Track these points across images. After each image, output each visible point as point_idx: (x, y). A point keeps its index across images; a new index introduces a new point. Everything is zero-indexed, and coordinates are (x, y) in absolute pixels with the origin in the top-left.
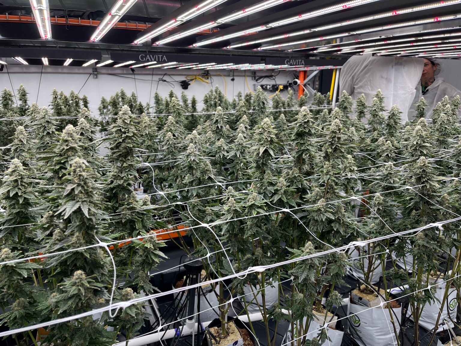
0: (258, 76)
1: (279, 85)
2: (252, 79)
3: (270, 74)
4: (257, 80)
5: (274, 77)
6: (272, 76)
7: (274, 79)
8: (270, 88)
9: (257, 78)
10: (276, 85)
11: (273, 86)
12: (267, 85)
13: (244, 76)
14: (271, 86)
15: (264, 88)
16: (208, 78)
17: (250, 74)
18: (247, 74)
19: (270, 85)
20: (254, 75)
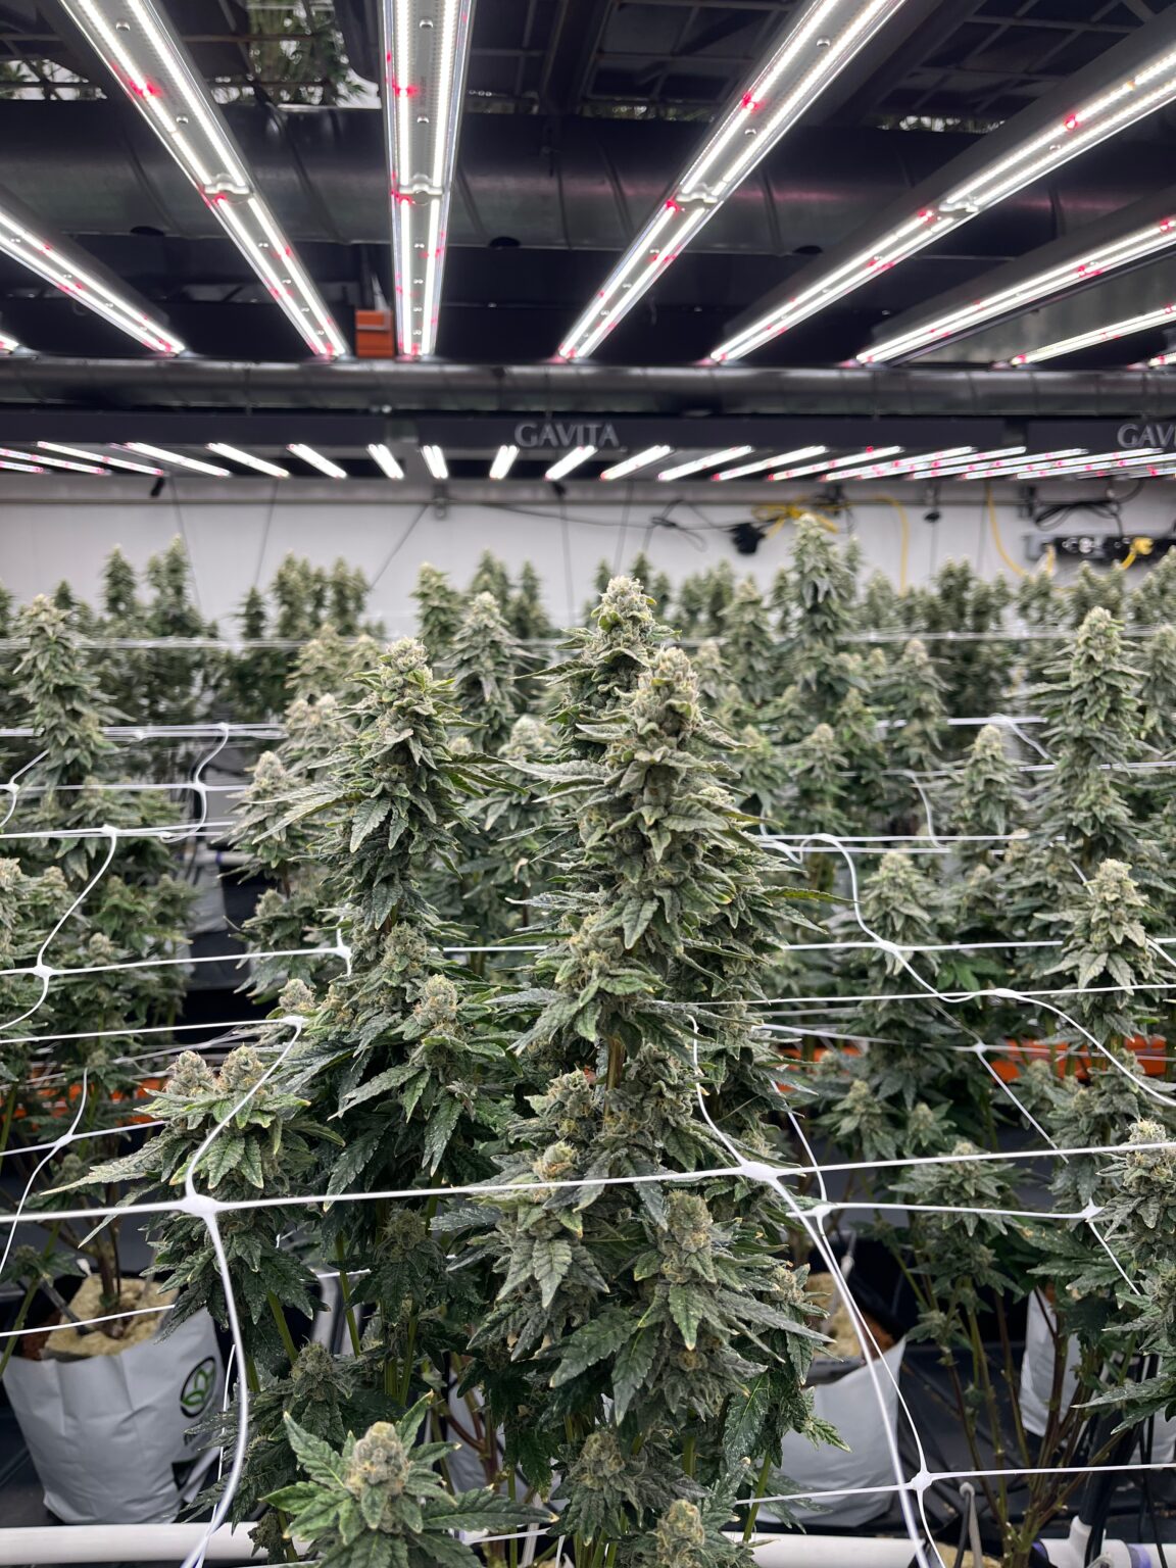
0: (1042, 504)
1: (1132, 538)
2: (1021, 516)
3: (1098, 495)
4: (1039, 520)
5: (1114, 508)
6: (1104, 503)
7: (1115, 515)
8: (1092, 550)
9: (1039, 510)
10: (1120, 539)
11: (1109, 542)
12: (1080, 538)
13: (984, 503)
14: (1098, 543)
15: (1066, 551)
16: (836, 514)
17: (1010, 495)
18: (996, 495)
19: (1092, 539)
20: (1030, 498)
